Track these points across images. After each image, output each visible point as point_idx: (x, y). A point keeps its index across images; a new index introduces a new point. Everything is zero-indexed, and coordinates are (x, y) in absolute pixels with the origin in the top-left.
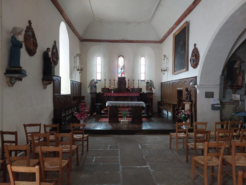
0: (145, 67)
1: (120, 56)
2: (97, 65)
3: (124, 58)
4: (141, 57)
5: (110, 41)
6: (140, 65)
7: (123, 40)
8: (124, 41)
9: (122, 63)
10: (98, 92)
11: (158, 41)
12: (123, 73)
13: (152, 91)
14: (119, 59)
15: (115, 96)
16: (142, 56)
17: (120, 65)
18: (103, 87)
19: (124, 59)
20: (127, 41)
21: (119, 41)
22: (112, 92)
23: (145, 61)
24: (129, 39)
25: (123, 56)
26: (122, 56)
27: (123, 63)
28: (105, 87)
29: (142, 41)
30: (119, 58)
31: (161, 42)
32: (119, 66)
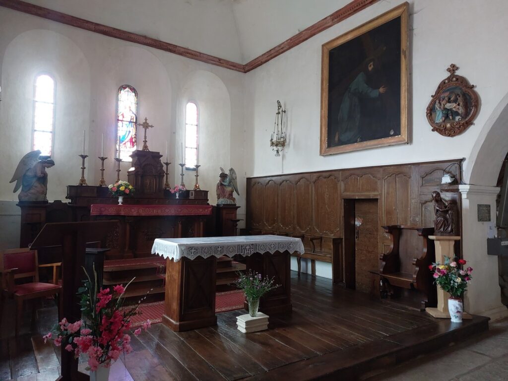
0: (198, 131)
1: (125, 88)
2: (37, 104)
3: (136, 95)
4: (188, 103)
5: (102, 28)
6: (184, 124)
7: (145, 37)
8: (149, 41)
9: (130, 110)
10: (51, 199)
11: (239, 65)
12: (134, 140)
13: (234, 200)
14: (120, 95)
15: (135, 214)
16: (191, 100)
17: (123, 115)
18: (76, 183)
19: (137, 98)
20: (155, 41)
21: (133, 36)
22: (120, 200)
23: (198, 114)
24: (165, 38)
25: (133, 90)
26: (130, 89)
27: (134, 110)
28: (83, 180)
29: (200, 53)
30: (122, 91)
31: (247, 68)
32: (120, 118)
